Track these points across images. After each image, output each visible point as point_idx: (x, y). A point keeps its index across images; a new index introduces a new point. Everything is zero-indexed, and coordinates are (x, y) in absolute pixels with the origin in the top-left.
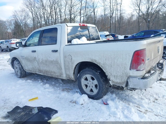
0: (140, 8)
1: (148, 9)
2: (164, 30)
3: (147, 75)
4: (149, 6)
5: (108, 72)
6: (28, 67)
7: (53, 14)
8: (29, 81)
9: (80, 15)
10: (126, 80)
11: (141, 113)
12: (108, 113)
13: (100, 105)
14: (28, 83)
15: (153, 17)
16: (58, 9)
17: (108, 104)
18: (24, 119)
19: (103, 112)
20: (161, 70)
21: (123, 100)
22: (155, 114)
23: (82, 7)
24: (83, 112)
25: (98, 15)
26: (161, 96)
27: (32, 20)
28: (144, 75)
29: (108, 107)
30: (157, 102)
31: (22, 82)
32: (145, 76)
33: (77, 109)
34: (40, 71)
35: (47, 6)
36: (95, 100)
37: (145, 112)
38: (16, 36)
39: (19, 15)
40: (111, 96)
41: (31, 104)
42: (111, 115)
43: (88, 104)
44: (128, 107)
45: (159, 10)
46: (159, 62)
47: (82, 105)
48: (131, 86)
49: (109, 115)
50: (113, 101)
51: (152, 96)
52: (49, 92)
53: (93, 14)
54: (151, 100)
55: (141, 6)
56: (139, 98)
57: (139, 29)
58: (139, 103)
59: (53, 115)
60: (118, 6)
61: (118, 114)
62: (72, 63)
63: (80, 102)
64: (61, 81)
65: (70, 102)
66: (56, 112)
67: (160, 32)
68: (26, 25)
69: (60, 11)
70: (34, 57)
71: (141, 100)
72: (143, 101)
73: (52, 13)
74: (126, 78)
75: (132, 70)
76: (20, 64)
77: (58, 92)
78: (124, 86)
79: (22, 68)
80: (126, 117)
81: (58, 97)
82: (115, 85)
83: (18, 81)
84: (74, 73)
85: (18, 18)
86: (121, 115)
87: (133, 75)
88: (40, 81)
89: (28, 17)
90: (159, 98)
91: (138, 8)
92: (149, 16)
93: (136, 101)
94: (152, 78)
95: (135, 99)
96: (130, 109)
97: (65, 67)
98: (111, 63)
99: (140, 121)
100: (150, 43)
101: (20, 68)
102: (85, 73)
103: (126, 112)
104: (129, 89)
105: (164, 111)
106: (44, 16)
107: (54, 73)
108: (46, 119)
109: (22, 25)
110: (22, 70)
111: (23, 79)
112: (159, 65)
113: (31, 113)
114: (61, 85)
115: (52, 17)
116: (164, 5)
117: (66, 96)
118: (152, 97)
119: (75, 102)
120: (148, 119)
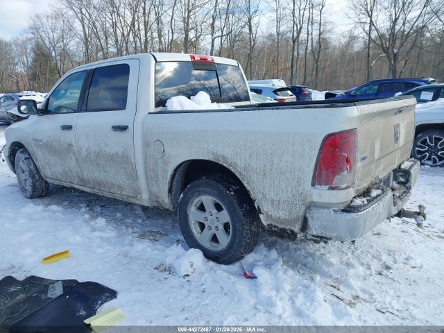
0: (373, 19)
1: (395, 22)
2: (431, 79)
3: (358, 202)
4: (396, 15)
5: (257, 191)
6: (53, 170)
7: (139, 28)
8: (54, 207)
9: (213, 33)
10: (301, 213)
11: (341, 302)
12: (252, 301)
13: (233, 279)
14: (52, 214)
15: (408, 45)
16: (153, 13)
17: (256, 277)
18: (23, 313)
19: (239, 300)
20: (403, 189)
21: (299, 266)
22: (378, 306)
23: (218, 10)
24: (186, 297)
25: (259, 33)
26: (400, 259)
27: (82, 43)
28: (351, 202)
29: (256, 285)
30: (388, 273)
31: (34, 209)
32: (353, 204)
33: (172, 288)
34: (83, 181)
35: (122, 5)
36: (223, 266)
37: (353, 301)
38: (38, 83)
39: (48, 27)
40: (265, 255)
41: (46, 272)
42: (259, 306)
43: (202, 274)
44: (307, 287)
45: (424, 26)
46: (400, 166)
47: (186, 277)
48: (314, 230)
49: (255, 308)
50: (270, 268)
51: (377, 257)
52: (102, 238)
53: (248, 31)
54: (373, 268)
55: (375, 14)
56: (341, 263)
57: (368, 76)
58: (339, 276)
59: (102, 304)
60: (314, 11)
61: (280, 304)
62: (166, 163)
63: (182, 269)
64: (139, 212)
65: (156, 268)
66: (113, 294)
67: (419, 85)
68: (65, 54)
69: (158, 20)
70: (68, 144)
71: (344, 267)
72: (351, 271)
73: (136, 23)
74: (303, 208)
75: (318, 187)
76: (32, 160)
77: (127, 242)
78: (296, 229)
79: (36, 173)
80: (299, 314)
81: (125, 255)
82: (275, 227)
83: (24, 206)
84: (170, 191)
85: (43, 34)
86: (286, 307)
87: (320, 201)
88: (83, 209)
89: (72, 34)
90: (395, 263)
91: (369, 19)
92: (397, 41)
93: (331, 271)
94: (370, 209)
95: (331, 264)
96: (311, 292)
97: (146, 173)
98: (265, 166)
99: (333, 325)
100: (369, 113)
101: (30, 171)
102: (199, 191)
103: (300, 299)
104: (309, 237)
105: (402, 298)
106: (115, 33)
107: (120, 187)
108: (83, 313)
109: (53, 54)
110: (37, 176)
111: (39, 201)
112: (400, 174)
113: (43, 297)
114: (139, 221)
115: (135, 36)
116: (436, 14)
117: (146, 252)
118: (376, 260)
119: (170, 270)
120: (356, 321)
